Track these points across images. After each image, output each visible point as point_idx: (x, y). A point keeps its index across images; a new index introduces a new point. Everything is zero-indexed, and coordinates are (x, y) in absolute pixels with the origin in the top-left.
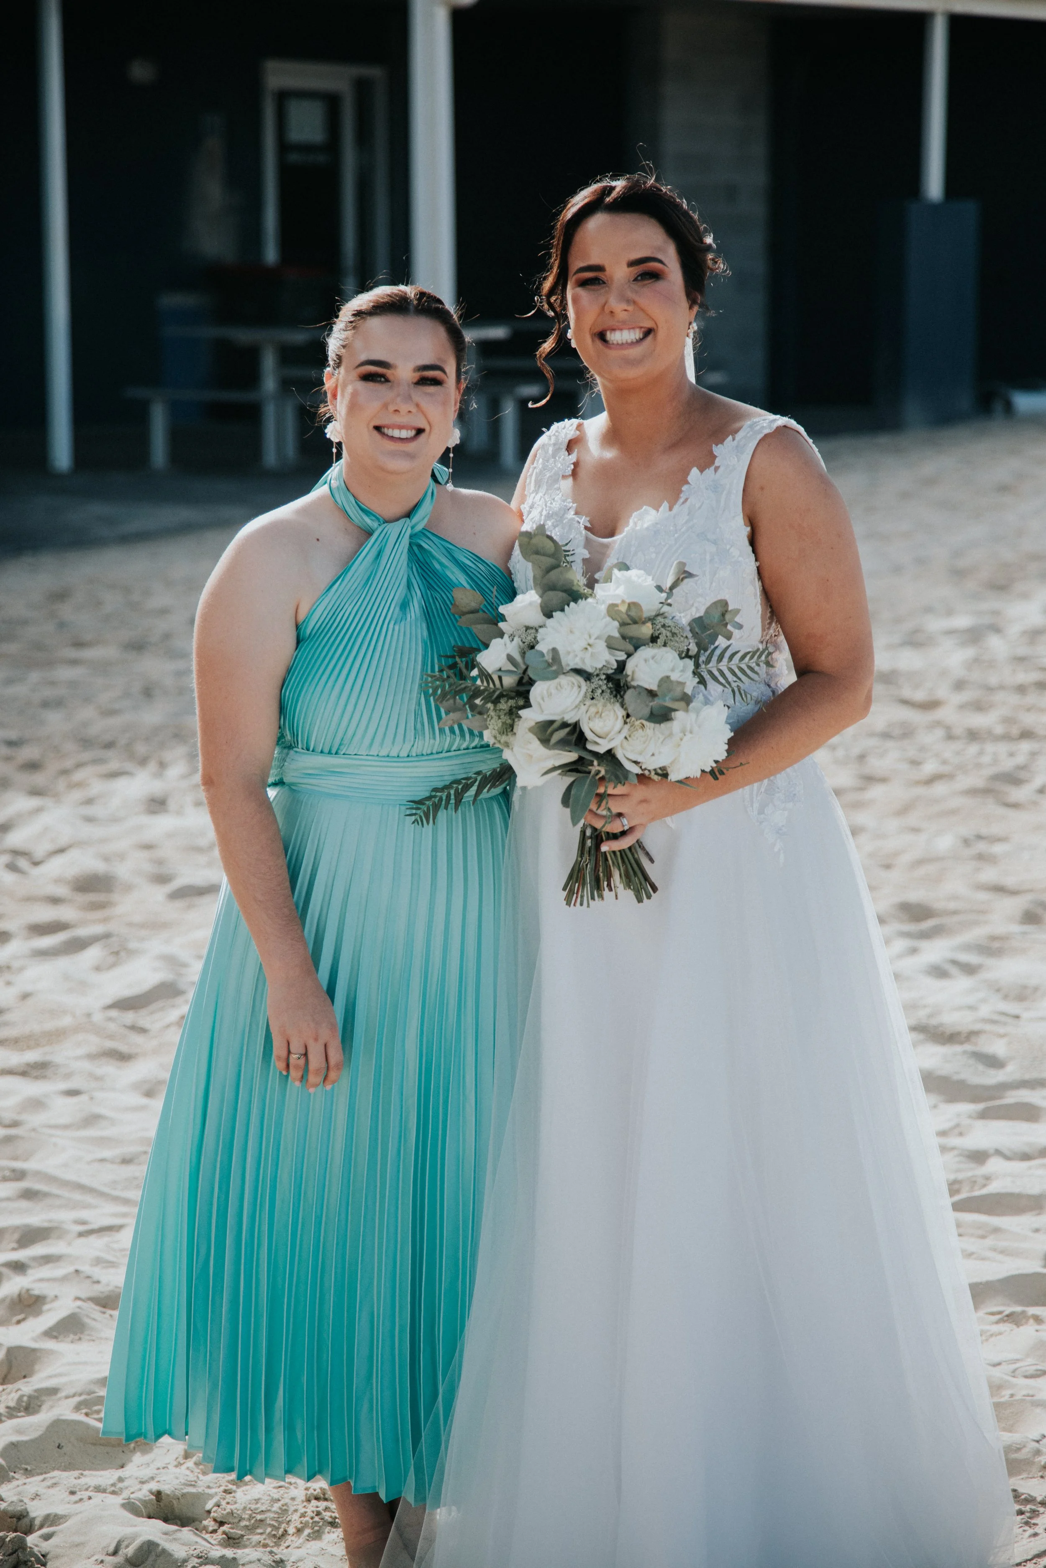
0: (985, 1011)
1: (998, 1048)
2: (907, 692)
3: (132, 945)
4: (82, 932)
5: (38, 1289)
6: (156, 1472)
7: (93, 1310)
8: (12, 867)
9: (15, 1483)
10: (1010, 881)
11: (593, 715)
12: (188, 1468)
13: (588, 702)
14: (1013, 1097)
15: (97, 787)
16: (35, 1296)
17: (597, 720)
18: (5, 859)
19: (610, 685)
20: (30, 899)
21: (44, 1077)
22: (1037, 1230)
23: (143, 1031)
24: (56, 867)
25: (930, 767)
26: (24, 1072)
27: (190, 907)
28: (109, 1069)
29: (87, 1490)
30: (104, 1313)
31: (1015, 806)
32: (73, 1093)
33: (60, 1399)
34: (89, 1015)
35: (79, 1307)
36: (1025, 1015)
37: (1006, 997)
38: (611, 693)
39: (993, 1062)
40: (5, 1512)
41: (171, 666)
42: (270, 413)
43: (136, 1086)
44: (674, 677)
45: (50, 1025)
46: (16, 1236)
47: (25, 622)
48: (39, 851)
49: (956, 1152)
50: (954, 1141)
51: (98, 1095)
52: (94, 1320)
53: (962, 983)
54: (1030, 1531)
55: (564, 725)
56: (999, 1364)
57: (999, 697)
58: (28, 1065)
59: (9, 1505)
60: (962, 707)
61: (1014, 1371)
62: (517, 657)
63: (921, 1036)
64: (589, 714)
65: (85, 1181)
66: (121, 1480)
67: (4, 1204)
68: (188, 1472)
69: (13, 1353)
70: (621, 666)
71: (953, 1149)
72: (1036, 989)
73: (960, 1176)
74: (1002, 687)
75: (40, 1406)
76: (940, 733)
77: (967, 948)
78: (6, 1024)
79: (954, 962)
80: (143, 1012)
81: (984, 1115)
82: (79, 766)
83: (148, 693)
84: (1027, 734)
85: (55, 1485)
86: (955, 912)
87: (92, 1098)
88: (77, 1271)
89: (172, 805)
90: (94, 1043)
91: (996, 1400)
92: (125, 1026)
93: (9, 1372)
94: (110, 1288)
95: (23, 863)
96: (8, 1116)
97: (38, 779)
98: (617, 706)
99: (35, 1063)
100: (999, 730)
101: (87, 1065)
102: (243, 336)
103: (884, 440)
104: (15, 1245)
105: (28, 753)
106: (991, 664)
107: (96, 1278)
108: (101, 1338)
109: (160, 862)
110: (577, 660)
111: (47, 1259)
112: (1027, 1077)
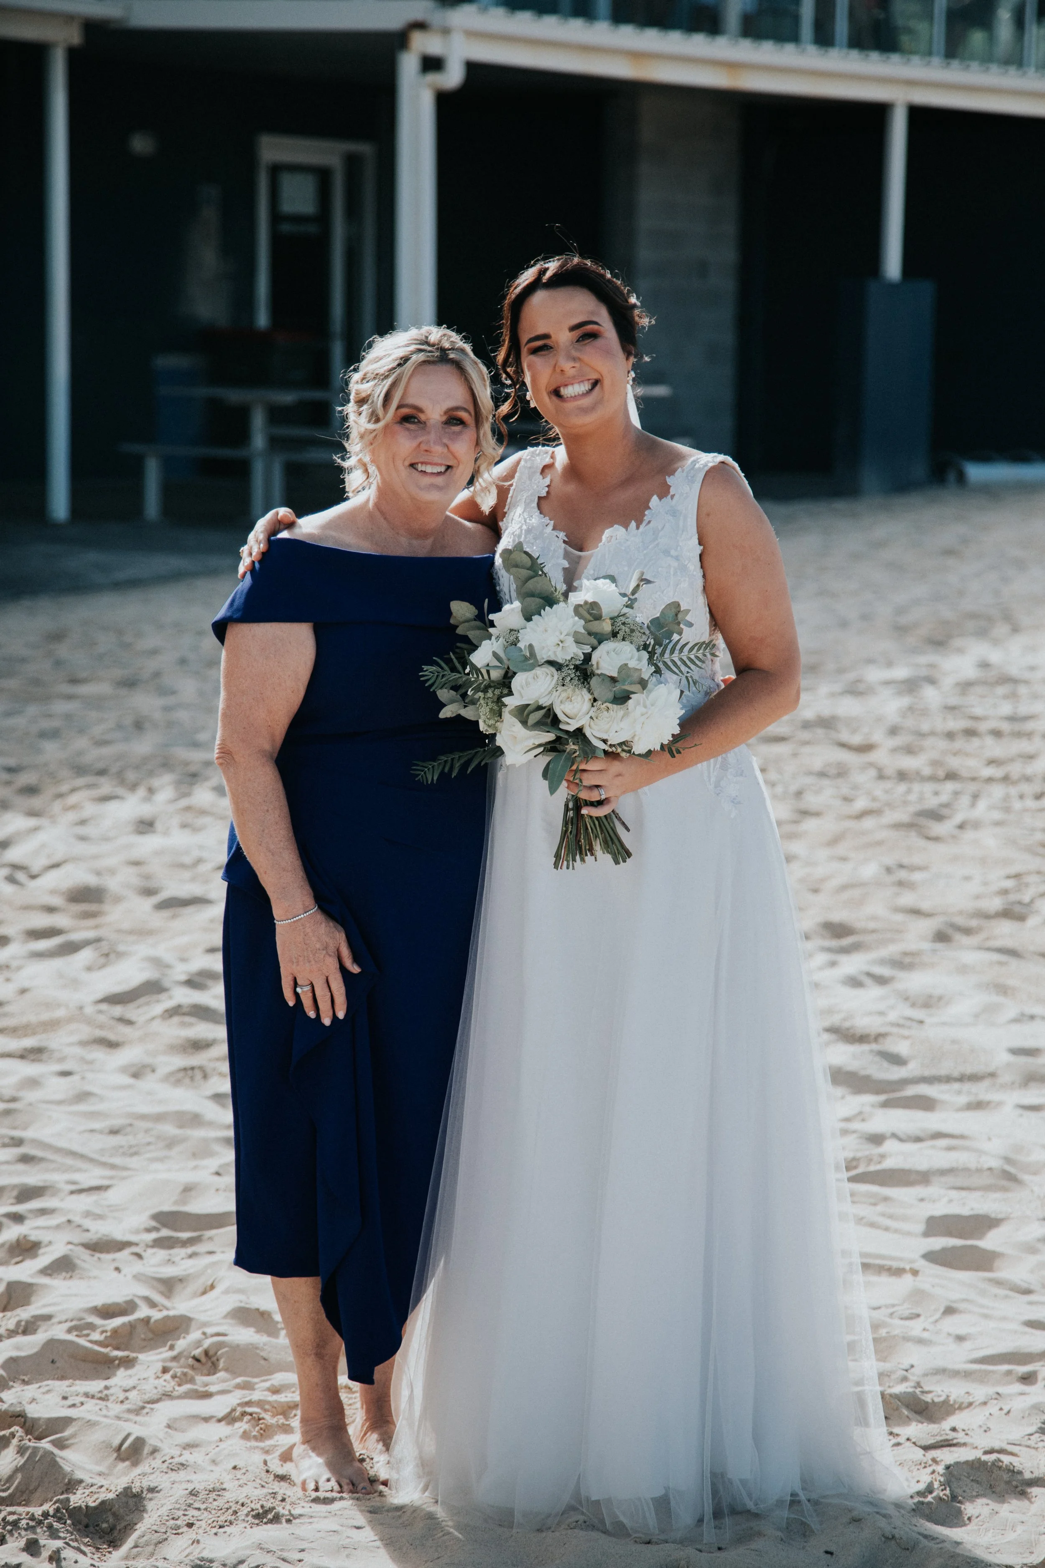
0: (892, 1016)
1: (902, 1048)
2: (845, 736)
3: (121, 948)
4: (76, 936)
5: (34, 1236)
6: (138, 1382)
7: (85, 1254)
8: (11, 879)
9: (13, 1390)
10: (925, 906)
11: (564, 699)
12: (165, 1381)
13: (560, 688)
14: (911, 1091)
15: (90, 809)
16: (32, 1242)
17: (567, 703)
18: (5, 872)
19: (578, 673)
20: (27, 908)
21: (39, 1061)
22: (922, 1200)
23: (129, 1023)
24: (50, 880)
25: (861, 804)
26: (24, 1055)
27: (174, 917)
28: (99, 1054)
29: (77, 1395)
30: (93, 1256)
31: (936, 839)
32: (66, 1074)
33: (53, 1324)
34: (81, 1008)
35: (71, 1250)
36: (928, 1020)
37: (913, 1005)
38: (579, 680)
39: (897, 1060)
40: (6, 1412)
41: (160, 702)
42: (258, 469)
43: (124, 1070)
44: (632, 664)
45: (45, 1016)
46: (15, 1193)
47: (23, 660)
48: (36, 866)
49: (855, 1136)
50: (856, 1125)
51: (89, 1076)
52: (84, 1261)
53: (874, 992)
54: (894, 1441)
55: (540, 708)
56: (879, 1308)
57: (929, 742)
58: (25, 1050)
59: (9, 1406)
60: (894, 750)
61: (892, 1314)
62: (502, 654)
63: (833, 1037)
64: (560, 698)
65: (75, 1147)
66: (106, 1388)
67: (4, 1167)
68: (165, 1384)
69: (12, 1287)
70: (588, 658)
71: (854, 1132)
72: (940, 998)
73: (859, 1155)
74: (933, 733)
75: (36, 1330)
76: (873, 773)
77: (882, 962)
78: (5, 1015)
79: (869, 974)
80: (131, 1006)
81: (886, 1105)
82: (73, 790)
83: (139, 725)
84: (951, 776)
85: (48, 1391)
86: (873, 931)
87: (83, 1078)
88: (69, 1221)
89: (158, 825)
90: (86, 1032)
91: (876, 1336)
92: (113, 1018)
93: (8, 1303)
94: (99, 1236)
95: (21, 876)
96: (8, 1093)
97: (36, 802)
98: (585, 691)
99: (32, 1048)
100: (927, 771)
101: (78, 1051)
102: (234, 396)
103: (840, 505)
104: (13, 1201)
105: (26, 779)
106: (924, 713)
107: (85, 1227)
108: (89, 1278)
109: (148, 877)
110: (550, 653)
111: (43, 1212)
112: (927, 1073)
